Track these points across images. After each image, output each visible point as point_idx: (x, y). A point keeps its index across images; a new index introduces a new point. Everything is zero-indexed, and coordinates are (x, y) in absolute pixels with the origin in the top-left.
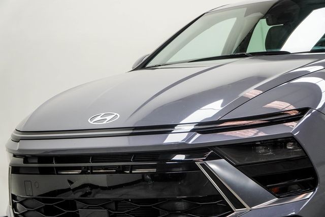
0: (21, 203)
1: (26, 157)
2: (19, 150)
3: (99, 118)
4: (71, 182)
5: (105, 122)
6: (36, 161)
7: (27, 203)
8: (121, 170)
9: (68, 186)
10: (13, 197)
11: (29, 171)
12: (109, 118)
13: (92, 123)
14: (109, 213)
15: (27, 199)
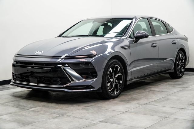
0: (15, 75)
1: (17, 62)
2: (15, 60)
3: (37, 52)
4: (28, 70)
5: (39, 54)
6: (19, 63)
7: (16, 75)
8: (42, 68)
9: (27, 71)
10: (13, 73)
11: (18, 66)
12: (40, 52)
13: (36, 53)
14: (38, 80)
15: (16, 74)
